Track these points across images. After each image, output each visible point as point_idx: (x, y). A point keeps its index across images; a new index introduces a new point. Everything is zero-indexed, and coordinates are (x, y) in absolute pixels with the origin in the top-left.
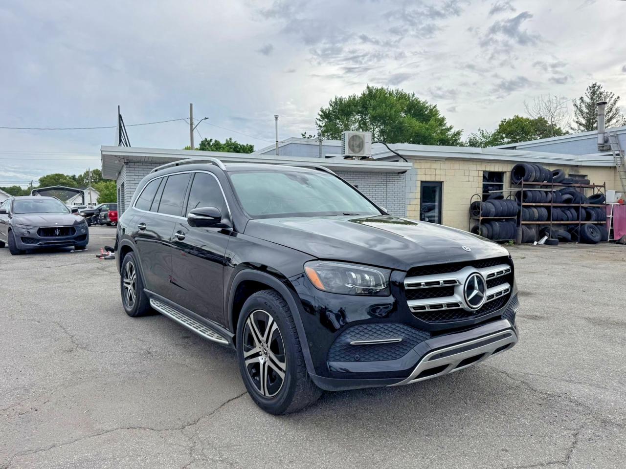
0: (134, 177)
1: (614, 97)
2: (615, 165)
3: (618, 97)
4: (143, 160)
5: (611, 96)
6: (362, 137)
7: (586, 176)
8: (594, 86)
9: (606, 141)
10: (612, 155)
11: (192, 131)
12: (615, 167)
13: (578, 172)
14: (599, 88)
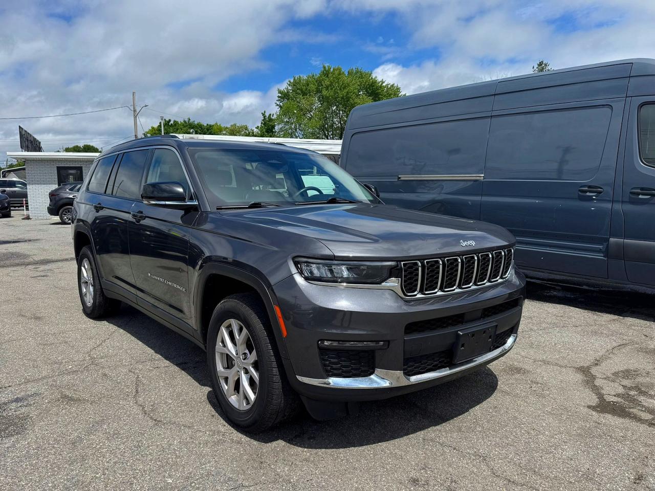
0: (31, 170)
8: (541, 64)
11: (135, 117)
14: (546, 65)
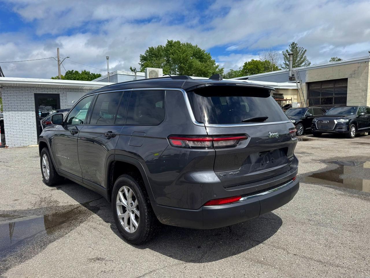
0: (8, 96)
1: (304, 50)
2: (297, 88)
3: (306, 50)
4: (13, 85)
5: (302, 49)
6: (157, 72)
7: (283, 94)
8: (293, 43)
9: (293, 75)
10: (296, 83)
11: (59, 65)
12: (297, 90)
13: (278, 92)
14: (296, 45)
